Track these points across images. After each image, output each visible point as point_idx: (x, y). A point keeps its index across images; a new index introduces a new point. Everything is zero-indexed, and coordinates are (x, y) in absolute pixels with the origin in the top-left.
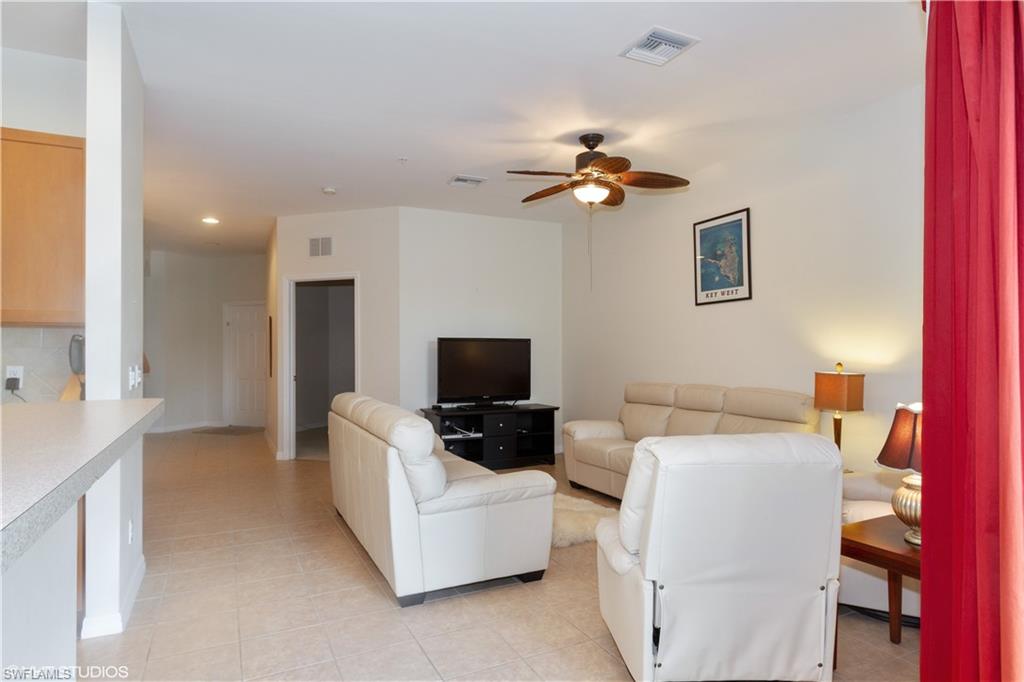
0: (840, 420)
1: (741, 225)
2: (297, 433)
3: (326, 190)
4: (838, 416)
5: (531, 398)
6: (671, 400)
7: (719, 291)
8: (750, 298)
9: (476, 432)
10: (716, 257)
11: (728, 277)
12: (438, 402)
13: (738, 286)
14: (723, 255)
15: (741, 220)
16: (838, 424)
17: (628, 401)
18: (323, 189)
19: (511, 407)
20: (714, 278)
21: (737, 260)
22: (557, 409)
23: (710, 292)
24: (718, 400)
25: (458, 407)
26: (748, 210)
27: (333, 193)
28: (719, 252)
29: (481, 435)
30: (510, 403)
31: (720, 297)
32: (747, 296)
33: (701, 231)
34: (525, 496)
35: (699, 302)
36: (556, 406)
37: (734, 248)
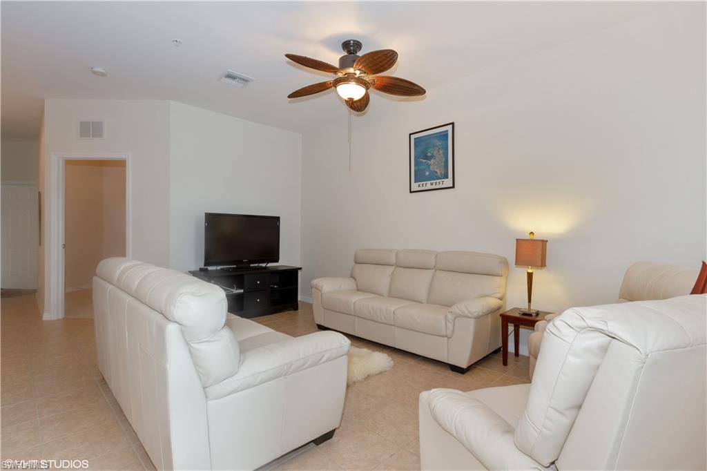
0: (532, 273)
1: (447, 134)
2: (66, 294)
3: (96, 69)
4: (530, 271)
5: (280, 261)
6: (393, 260)
7: (429, 182)
8: (453, 187)
9: (239, 287)
10: (426, 158)
11: (436, 172)
12: (205, 266)
13: (444, 178)
14: (432, 156)
15: (447, 131)
16: (530, 276)
17: (357, 262)
18: (92, 68)
19: (265, 268)
20: (425, 173)
21: (444, 159)
22: (300, 269)
23: (421, 183)
24: (431, 261)
25: (221, 269)
26: (453, 124)
27: (103, 75)
28: (429, 154)
29: (242, 291)
30: (264, 265)
31: (429, 187)
32: (451, 185)
33: (415, 139)
34: (324, 359)
35: (412, 190)
36: (299, 266)
37: (441, 152)
